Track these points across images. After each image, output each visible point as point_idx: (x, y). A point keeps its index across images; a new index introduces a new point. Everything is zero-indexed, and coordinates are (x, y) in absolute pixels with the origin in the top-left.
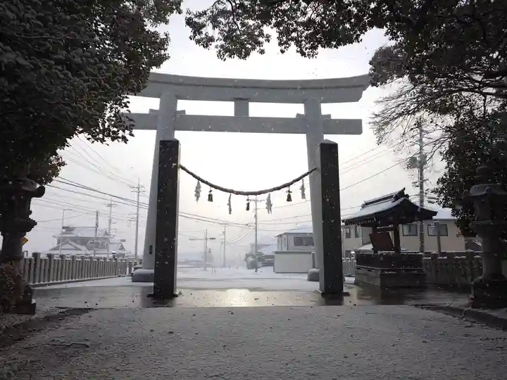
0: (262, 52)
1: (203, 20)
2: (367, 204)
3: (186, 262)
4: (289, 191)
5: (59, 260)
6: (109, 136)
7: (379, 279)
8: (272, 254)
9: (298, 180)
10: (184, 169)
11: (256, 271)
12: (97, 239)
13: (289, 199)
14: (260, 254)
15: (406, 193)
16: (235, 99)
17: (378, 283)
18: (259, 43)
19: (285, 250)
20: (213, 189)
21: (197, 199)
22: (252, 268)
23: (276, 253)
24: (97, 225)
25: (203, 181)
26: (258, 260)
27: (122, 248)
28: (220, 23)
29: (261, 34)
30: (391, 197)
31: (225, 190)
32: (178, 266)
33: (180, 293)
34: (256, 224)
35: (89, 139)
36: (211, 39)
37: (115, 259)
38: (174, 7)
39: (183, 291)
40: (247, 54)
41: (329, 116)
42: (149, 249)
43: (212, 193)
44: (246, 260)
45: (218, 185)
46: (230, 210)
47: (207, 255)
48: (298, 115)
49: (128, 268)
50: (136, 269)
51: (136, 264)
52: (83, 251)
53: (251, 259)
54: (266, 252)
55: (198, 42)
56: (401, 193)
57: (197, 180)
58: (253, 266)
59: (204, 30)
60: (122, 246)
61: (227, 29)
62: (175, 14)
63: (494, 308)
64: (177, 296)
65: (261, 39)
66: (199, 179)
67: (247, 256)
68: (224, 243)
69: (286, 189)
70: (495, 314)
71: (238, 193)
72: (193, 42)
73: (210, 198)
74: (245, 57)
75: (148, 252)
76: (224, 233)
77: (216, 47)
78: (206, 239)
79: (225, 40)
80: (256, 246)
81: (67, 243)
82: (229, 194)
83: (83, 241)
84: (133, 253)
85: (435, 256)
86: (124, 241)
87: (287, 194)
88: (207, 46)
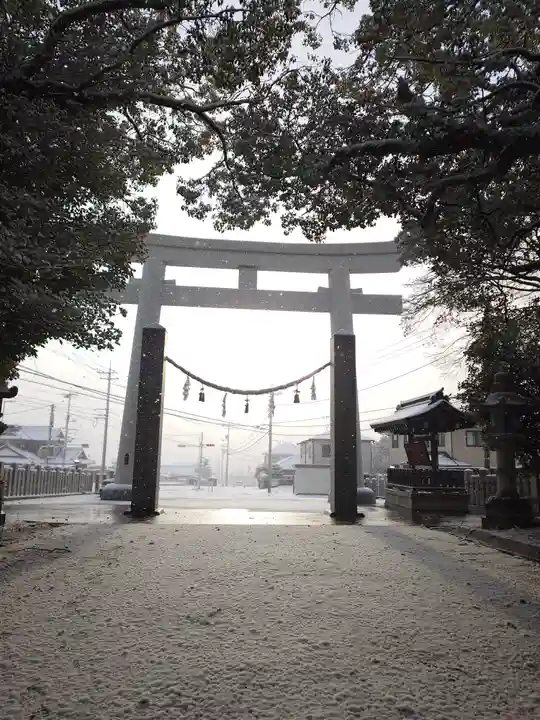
0: (268, 223)
1: (198, 187)
2: (403, 406)
3: (173, 478)
4: (297, 391)
5: (10, 470)
6: (95, 343)
7: (410, 501)
8: (293, 468)
9: (308, 377)
10: (170, 361)
11: (269, 491)
12: (52, 442)
13: (297, 400)
14: (277, 468)
15: (445, 393)
16: (240, 267)
17: (409, 504)
18: (265, 214)
19: (309, 462)
20: (205, 386)
21: (185, 399)
22: (264, 487)
23: (297, 466)
24: (52, 423)
25: (194, 377)
26: (273, 476)
27: (83, 456)
28: (219, 187)
29: (267, 204)
30: (427, 398)
31: (220, 388)
32: (160, 483)
33: (163, 512)
34: (270, 426)
35: (74, 345)
36: (206, 209)
37: (79, 471)
38: (164, 167)
39: (165, 510)
40: (251, 223)
41: (360, 290)
42: (124, 459)
43: (203, 392)
44: (257, 475)
45: (211, 382)
46: (224, 412)
47: (203, 467)
48: (320, 288)
49: (94, 484)
50: (105, 483)
51: (105, 477)
52: (29, 459)
53: (263, 475)
54: (285, 464)
55: (191, 213)
56: (439, 394)
57: (186, 375)
58: (266, 485)
59: (198, 200)
60: (83, 453)
61: (226, 194)
62: (166, 175)
63: (501, 529)
64: (158, 514)
65: (266, 209)
66: (189, 374)
67: (259, 470)
68: (226, 452)
69: (294, 388)
70: (503, 535)
71: (235, 392)
72: (185, 212)
73: (202, 398)
74: (247, 228)
75: (124, 462)
76: (227, 437)
77: (213, 217)
78: (201, 445)
79: (224, 207)
80: (270, 456)
81: (7, 447)
82: (223, 393)
83: (31, 446)
84: (100, 463)
85: (483, 473)
86: (86, 446)
87: (294, 394)
88: (202, 217)
